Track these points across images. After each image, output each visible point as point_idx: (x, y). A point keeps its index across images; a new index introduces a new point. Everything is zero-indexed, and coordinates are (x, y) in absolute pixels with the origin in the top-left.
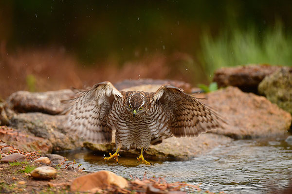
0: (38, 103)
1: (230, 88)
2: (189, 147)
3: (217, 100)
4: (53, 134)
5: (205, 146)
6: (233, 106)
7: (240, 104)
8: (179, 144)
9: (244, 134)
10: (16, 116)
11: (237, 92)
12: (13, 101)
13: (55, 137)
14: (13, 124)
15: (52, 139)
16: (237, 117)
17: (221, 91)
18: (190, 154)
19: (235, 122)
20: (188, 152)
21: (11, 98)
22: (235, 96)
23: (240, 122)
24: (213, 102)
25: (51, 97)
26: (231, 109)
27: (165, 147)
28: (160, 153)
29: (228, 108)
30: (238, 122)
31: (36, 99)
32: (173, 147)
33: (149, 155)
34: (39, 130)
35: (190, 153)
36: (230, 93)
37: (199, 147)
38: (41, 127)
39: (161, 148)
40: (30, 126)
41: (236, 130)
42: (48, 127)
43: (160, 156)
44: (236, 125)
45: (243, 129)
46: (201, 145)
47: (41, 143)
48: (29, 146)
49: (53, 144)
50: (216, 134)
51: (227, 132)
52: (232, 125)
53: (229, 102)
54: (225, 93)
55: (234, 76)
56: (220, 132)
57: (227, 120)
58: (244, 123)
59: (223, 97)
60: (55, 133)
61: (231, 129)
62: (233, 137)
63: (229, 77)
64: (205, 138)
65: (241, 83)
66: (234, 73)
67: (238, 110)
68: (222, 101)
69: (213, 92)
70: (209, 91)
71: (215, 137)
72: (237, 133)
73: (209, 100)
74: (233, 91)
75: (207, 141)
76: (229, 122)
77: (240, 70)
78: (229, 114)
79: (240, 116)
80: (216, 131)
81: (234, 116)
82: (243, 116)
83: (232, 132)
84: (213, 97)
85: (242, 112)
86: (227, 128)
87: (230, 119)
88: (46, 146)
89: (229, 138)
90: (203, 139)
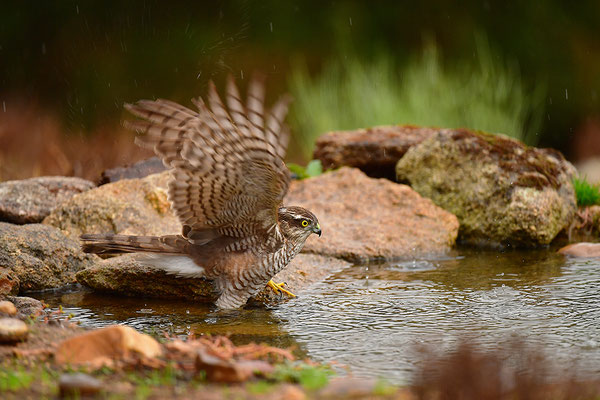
1: (345, 170)
3: (322, 191)
4: (20, 258)
5: (301, 277)
6: (350, 204)
7: (364, 199)
9: (371, 253)
11: (359, 176)
13: (23, 264)
15: (19, 268)
16: (360, 223)
17: (329, 174)
19: (355, 231)
22: (354, 185)
23: (364, 232)
24: (315, 196)
25: (14, 191)
29: (342, 206)
30: (360, 233)
33: (198, 295)
36: (345, 179)
37: (289, 279)
41: (357, 248)
42: (12, 245)
44: (357, 238)
45: (368, 245)
46: (293, 276)
49: (20, 277)
50: (320, 254)
51: (340, 250)
52: (349, 238)
53: (343, 197)
54: (336, 179)
55: (350, 148)
56: (327, 252)
57: (339, 229)
58: (371, 234)
59: (333, 187)
60: (24, 257)
61: (347, 245)
62: (352, 259)
63: (341, 149)
64: (301, 263)
65: (364, 161)
66: (352, 143)
67: (360, 210)
68: (329, 193)
69: (313, 178)
70: (306, 177)
71: (319, 261)
72: (359, 252)
73: (307, 192)
74: (350, 175)
75: (304, 268)
76: (344, 232)
77: (363, 136)
78: (343, 218)
79: (364, 222)
80: (320, 250)
81: (354, 222)
82: (370, 222)
83: (350, 251)
84: (314, 187)
85: (368, 213)
86: (341, 243)
87: (345, 226)
88: (7, 282)
89: (345, 262)
90: (297, 265)
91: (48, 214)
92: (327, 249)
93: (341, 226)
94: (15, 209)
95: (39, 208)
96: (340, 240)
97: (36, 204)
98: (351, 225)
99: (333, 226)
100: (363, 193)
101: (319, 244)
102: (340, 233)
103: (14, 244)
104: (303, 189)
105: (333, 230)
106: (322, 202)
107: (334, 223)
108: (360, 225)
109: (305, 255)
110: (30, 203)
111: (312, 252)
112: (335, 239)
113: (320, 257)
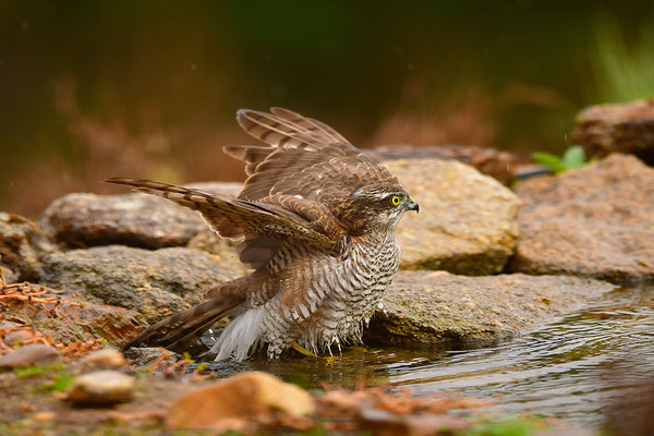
0: (117, 221)
1: (616, 158)
2: (498, 310)
3: (582, 189)
4: (149, 295)
5: (543, 305)
6: (620, 204)
7: (640, 196)
8: (472, 304)
9: (646, 270)
10: (57, 256)
11: (634, 165)
12: (54, 219)
13: (154, 303)
14: (49, 277)
15: (148, 309)
16: (632, 229)
17: (594, 165)
18: (501, 327)
19: (625, 241)
20: (497, 322)
21: (49, 212)
22: (627, 177)
23: (637, 242)
24: (572, 196)
25: (150, 206)
26: (617, 210)
27: (437, 313)
28: (423, 329)
29: (609, 208)
30: (631, 243)
31: (112, 211)
32: (457, 312)
33: (396, 336)
34: (115, 287)
35: (501, 324)
36: (615, 170)
37: (525, 309)
38: (119, 281)
39: (426, 317)
40: (92, 277)
41: (625, 263)
42: (138, 278)
43: (424, 338)
44: (628, 250)
45: (642, 259)
46: (531, 306)
47: (119, 319)
48: (87, 329)
49: (150, 321)
50: (575, 274)
51: (602, 267)
52: (616, 251)
53: (612, 193)
54: (603, 172)
55: (624, 127)
56: (584, 271)
57: (604, 239)
58: (646, 243)
59: (598, 181)
60: (155, 294)
61: (614, 261)
62: (620, 280)
63: (612, 130)
64: (545, 288)
65: (643, 145)
66: (626, 120)
67: (633, 211)
68: (593, 191)
69: (571, 171)
70: (561, 170)
71: (572, 284)
72: (629, 269)
73: (562, 190)
74: (622, 165)
75: (548, 295)
76: (611, 243)
77: (642, 110)
78: (609, 223)
79: (640, 228)
80: (574, 269)
81: (624, 229)
82: (647, 228)
83: (616, 268)
84: (570, 182)
85: (645, 215)
86: (604, 258)
87: (612, 234)
88: (132, 329)
89: (608, 285)
90: (539, 291)
91: (195, 234)
92: (584, 267)
93: (606, 234)
94: (150, 229)
95: (183, 226)
96: (603, 254)
97: (180, 221)
98: (620, 233)
99: (595, 235)
100: (639, 188)
101: (574, 261)
102: (604, 244)
103: (141, 275)
104: (555, 187)
105: (595, 240)
106: (582, 203)
107: (596, 231)
108: (632, 232)
109: (553, 277)
110: (171, 220)
111: (563, 272)
112: (595, 254)
113: (574, 279)
